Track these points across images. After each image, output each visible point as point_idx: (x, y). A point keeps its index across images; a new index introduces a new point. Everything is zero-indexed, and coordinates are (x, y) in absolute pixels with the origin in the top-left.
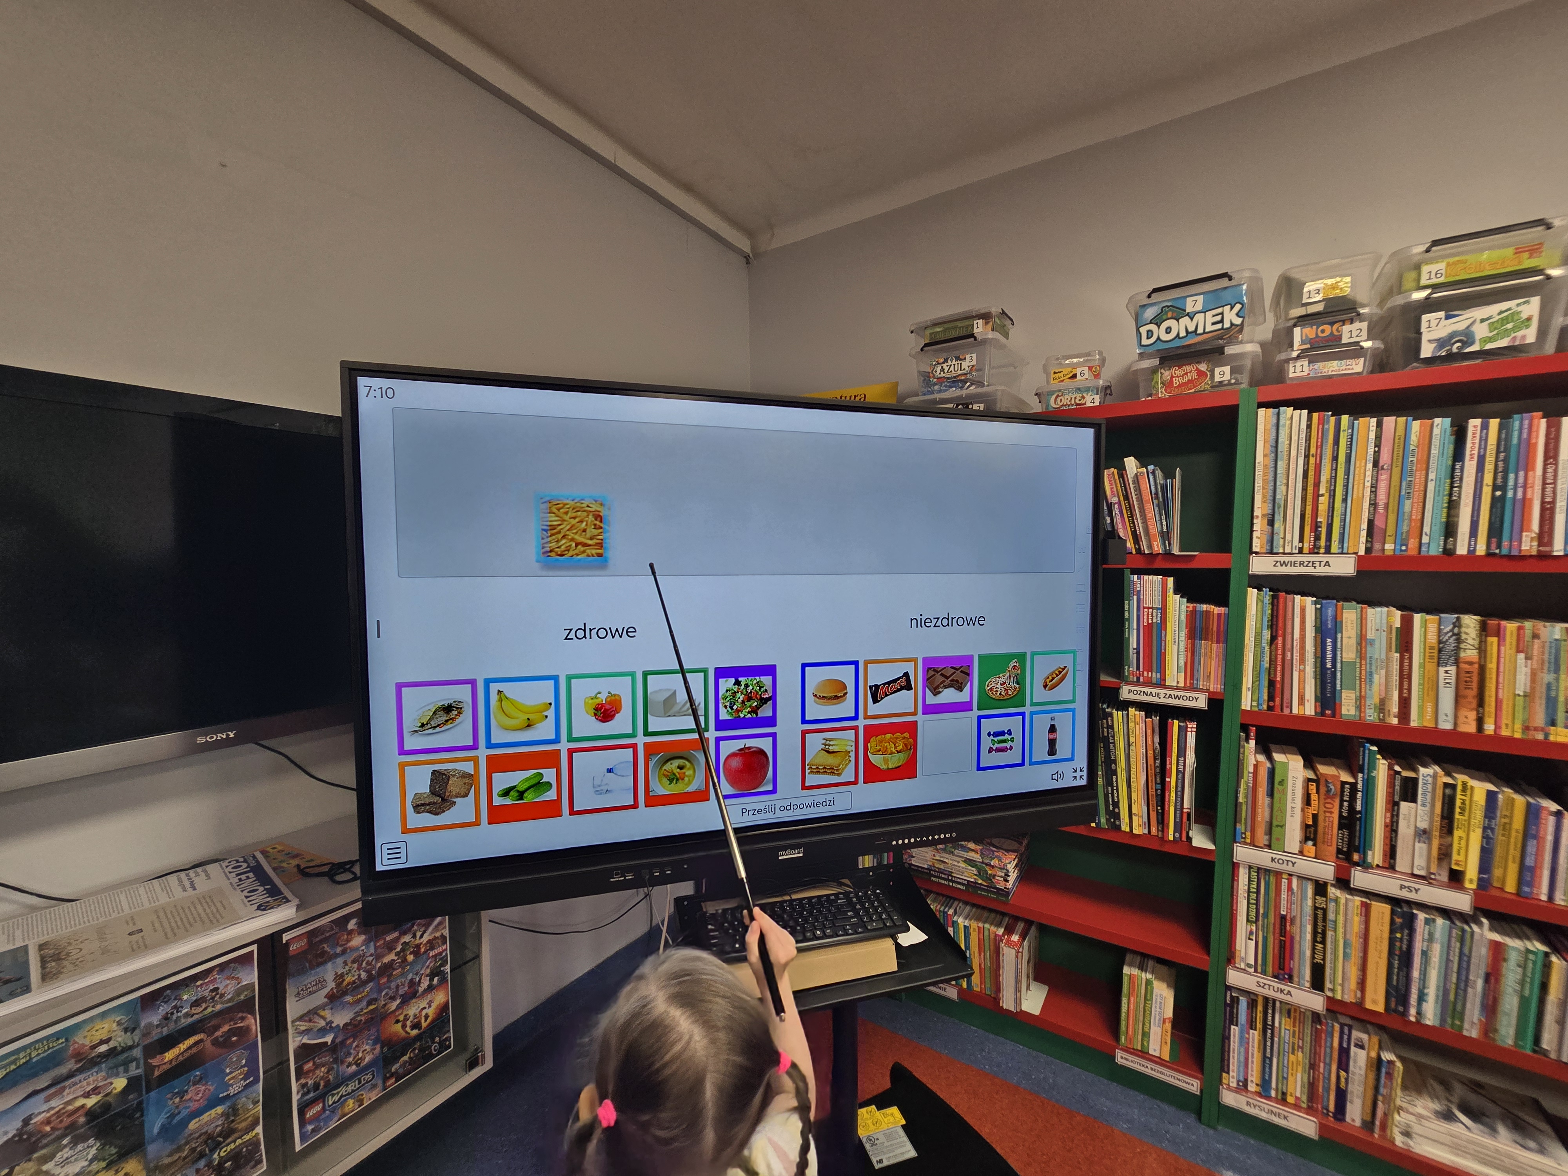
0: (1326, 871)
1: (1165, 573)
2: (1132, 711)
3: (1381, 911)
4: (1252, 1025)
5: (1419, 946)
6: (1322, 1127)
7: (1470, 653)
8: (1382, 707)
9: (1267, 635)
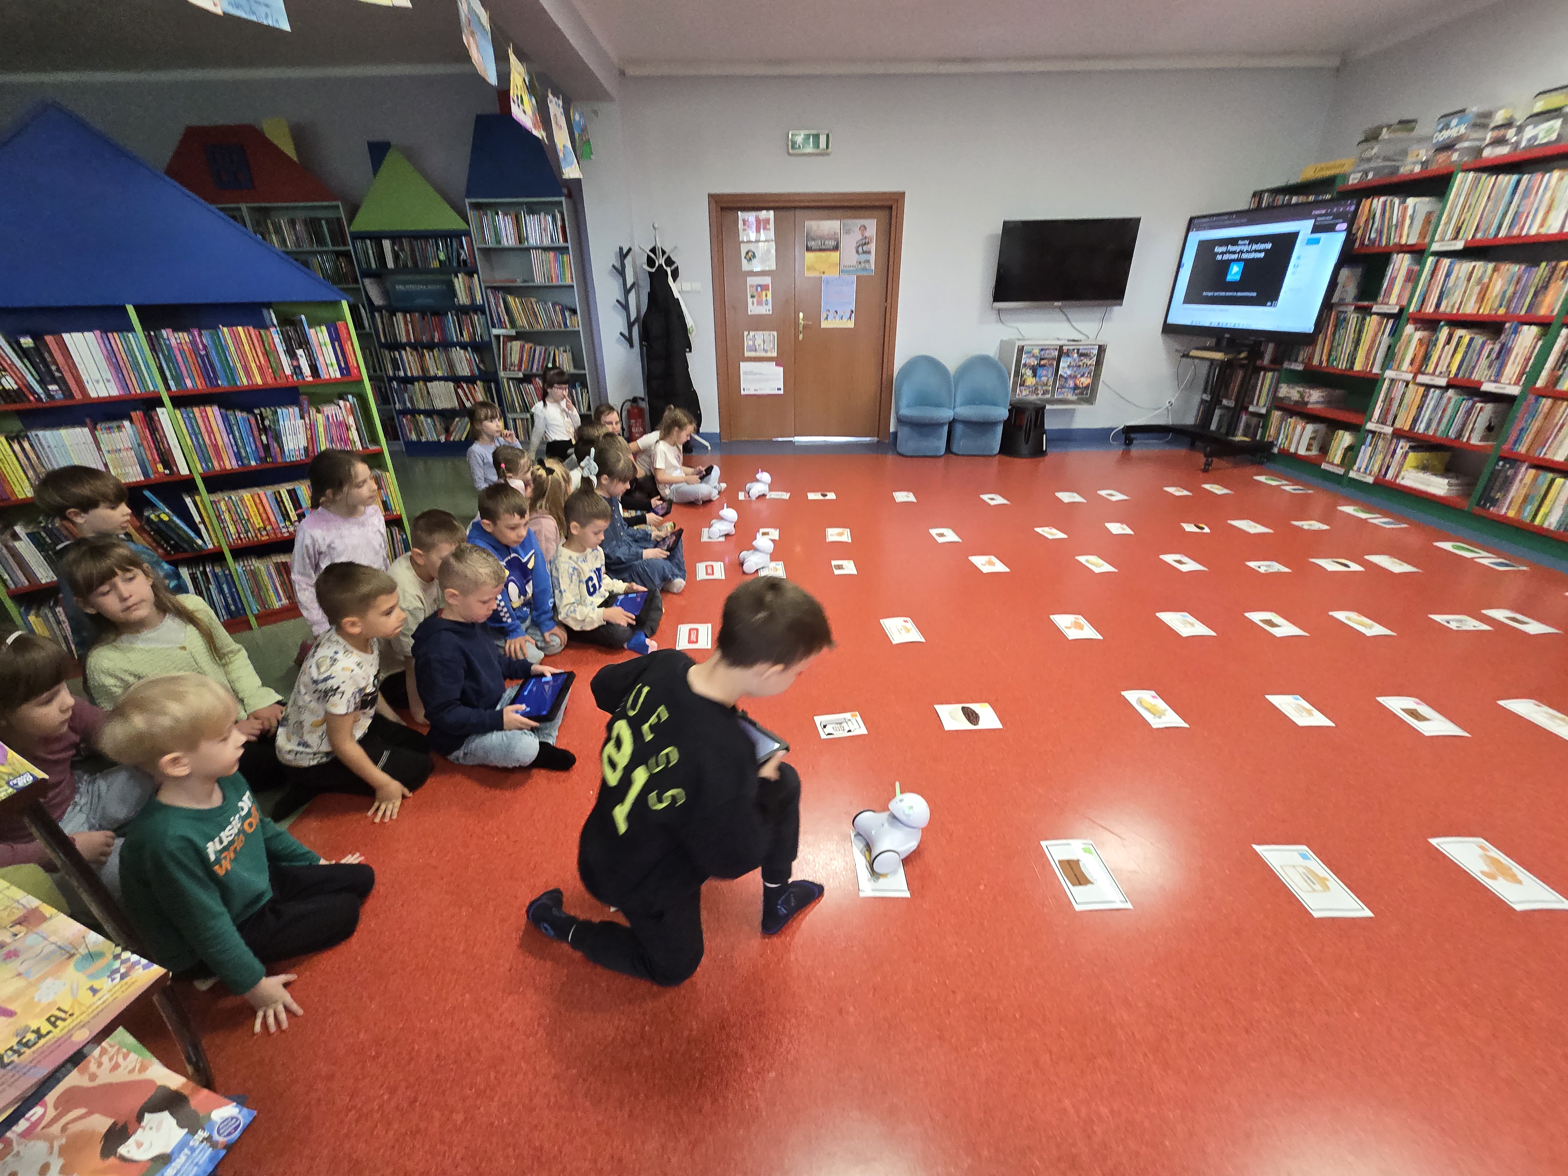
0: (1409, 377)
1: (1405, 252)
2: (1374, 317)
3: (1422, 389)
4: (1370, 445)
5: (1428, 401)
6: (1375, 480)
7: (1486, 280)
8: (1453, 307)
9: (1429, 278)
